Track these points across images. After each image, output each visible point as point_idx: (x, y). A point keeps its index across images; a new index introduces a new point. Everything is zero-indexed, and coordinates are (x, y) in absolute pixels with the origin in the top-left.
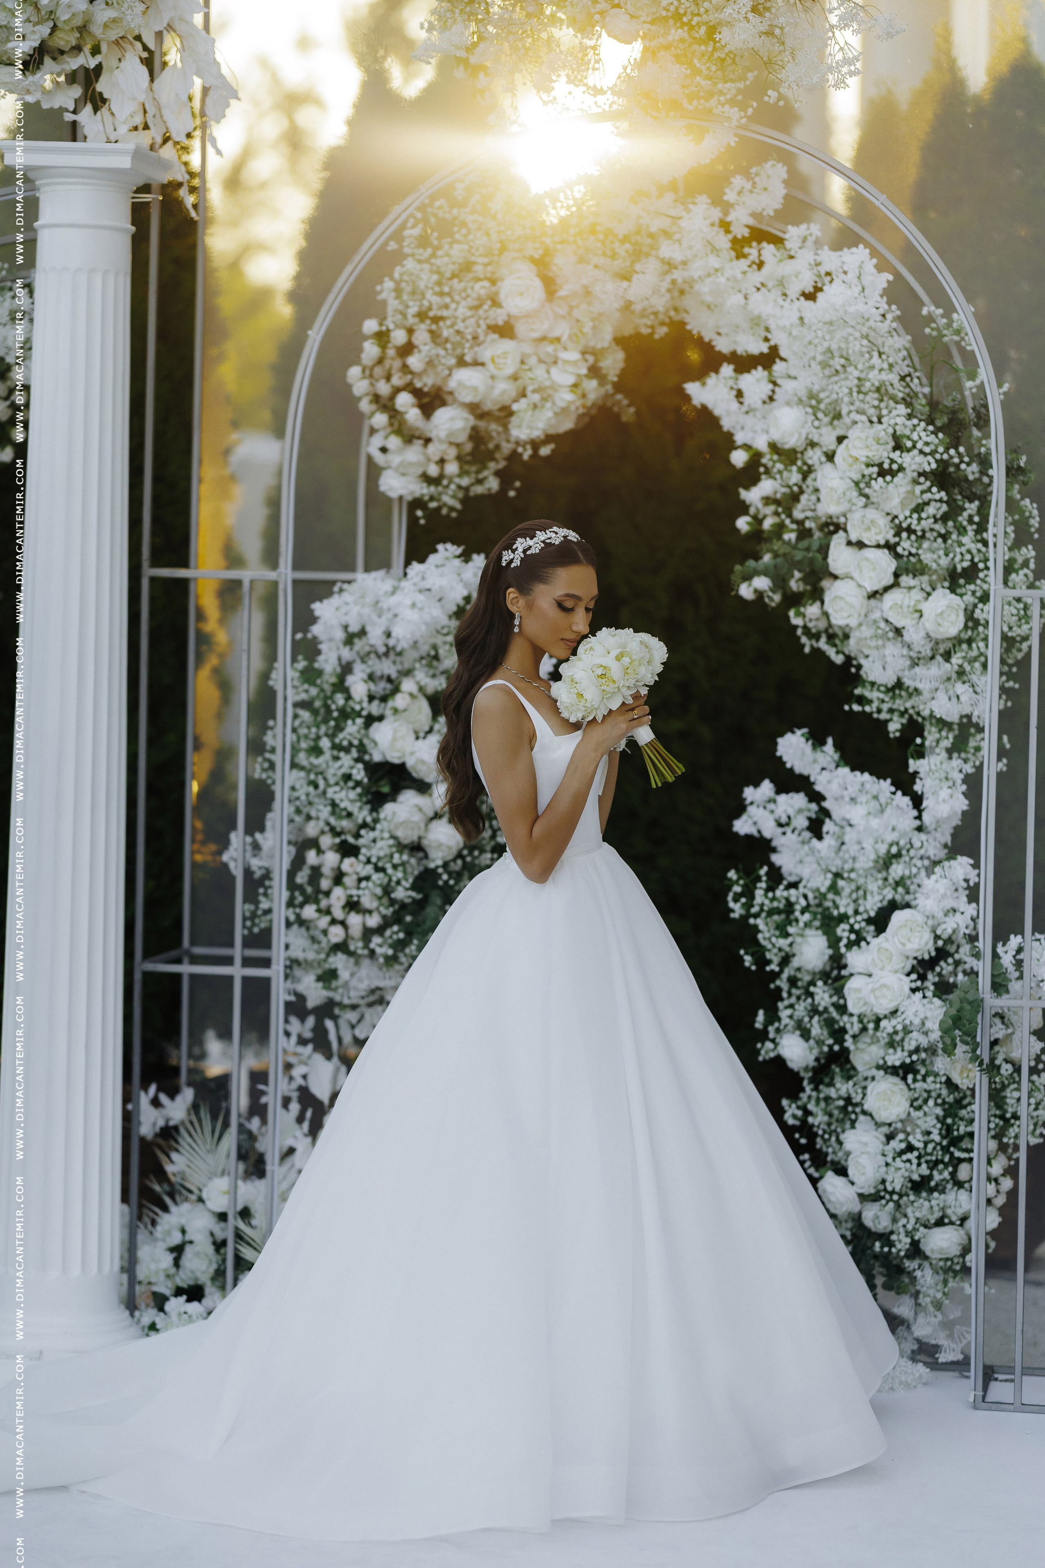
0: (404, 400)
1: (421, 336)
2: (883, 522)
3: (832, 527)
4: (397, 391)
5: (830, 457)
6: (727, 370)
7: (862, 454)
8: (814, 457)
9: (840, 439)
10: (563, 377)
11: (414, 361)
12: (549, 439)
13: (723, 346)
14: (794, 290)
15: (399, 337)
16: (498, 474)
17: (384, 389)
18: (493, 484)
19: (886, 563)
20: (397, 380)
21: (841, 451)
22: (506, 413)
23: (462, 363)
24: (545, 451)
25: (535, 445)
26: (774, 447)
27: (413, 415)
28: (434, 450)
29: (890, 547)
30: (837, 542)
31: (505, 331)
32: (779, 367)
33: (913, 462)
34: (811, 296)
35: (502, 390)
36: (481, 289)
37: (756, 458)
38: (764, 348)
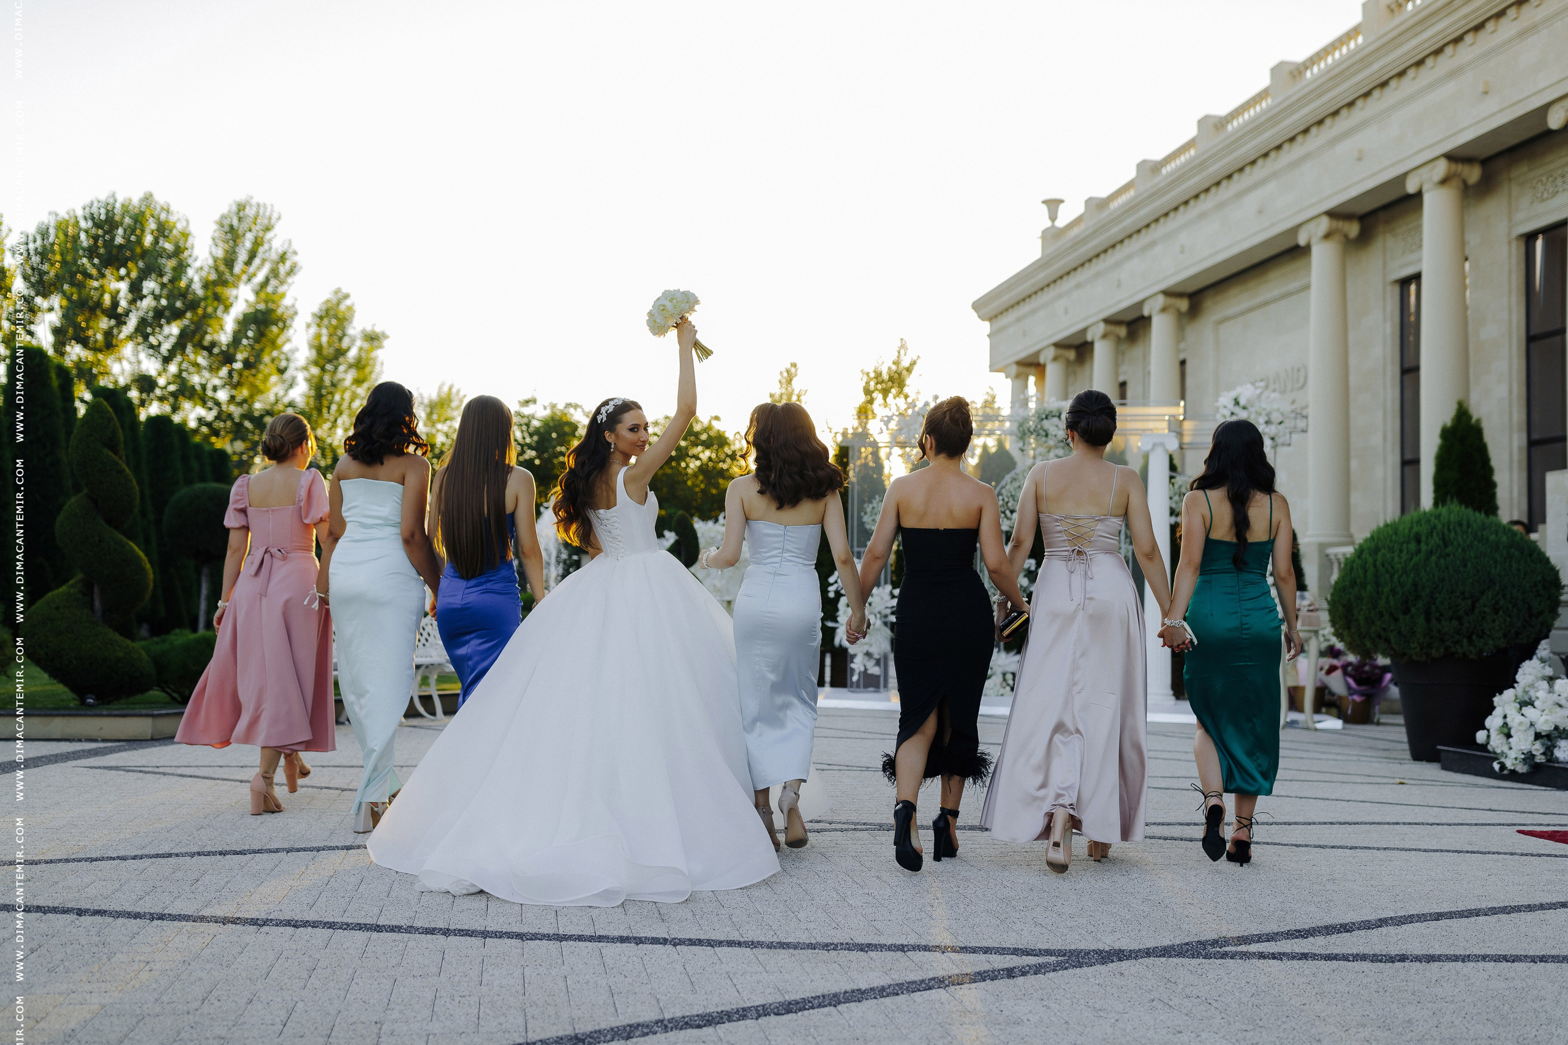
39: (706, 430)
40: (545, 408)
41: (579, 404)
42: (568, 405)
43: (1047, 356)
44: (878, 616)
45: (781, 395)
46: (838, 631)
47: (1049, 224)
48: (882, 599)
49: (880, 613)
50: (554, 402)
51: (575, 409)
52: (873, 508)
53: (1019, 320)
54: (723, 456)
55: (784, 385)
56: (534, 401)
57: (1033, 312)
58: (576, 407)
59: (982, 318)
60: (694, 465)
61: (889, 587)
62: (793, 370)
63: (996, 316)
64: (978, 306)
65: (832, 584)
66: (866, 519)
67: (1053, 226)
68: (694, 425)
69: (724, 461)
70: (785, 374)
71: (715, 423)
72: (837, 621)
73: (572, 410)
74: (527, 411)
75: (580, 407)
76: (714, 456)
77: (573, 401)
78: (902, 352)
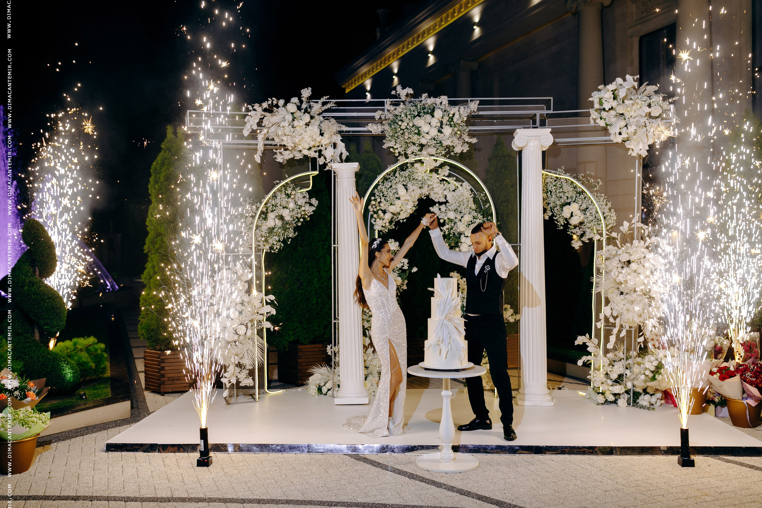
0: (380, 212)
1: (383, 200)
3: (460, 234)
4: (379, 210)
5: (460, 220)
6: (437, 205)
8: (457, 220)
9: (462, 217)
10: (409, 207)
11: (381, 205)
12: (406, 218)
13: (437, 200)
14: (451, 190)
15: (379, 200)
16: (394, 225)
17: (375, 210)
18: (394, 227)
20: (378, 208)
21: (462, 220)
22: (399, 214)
23: (391, 205)
24: (405, 221)
25: (403, 219)
26: (449, 219)
27: (381, 214)
28: (385, 221)
30: (462, 236)
31: (399, 198)
32: (448, 204)
34: (454, 191)
35: (398, 210)
36: (394, 191)
37: (445, 221)
38: (445, 201)
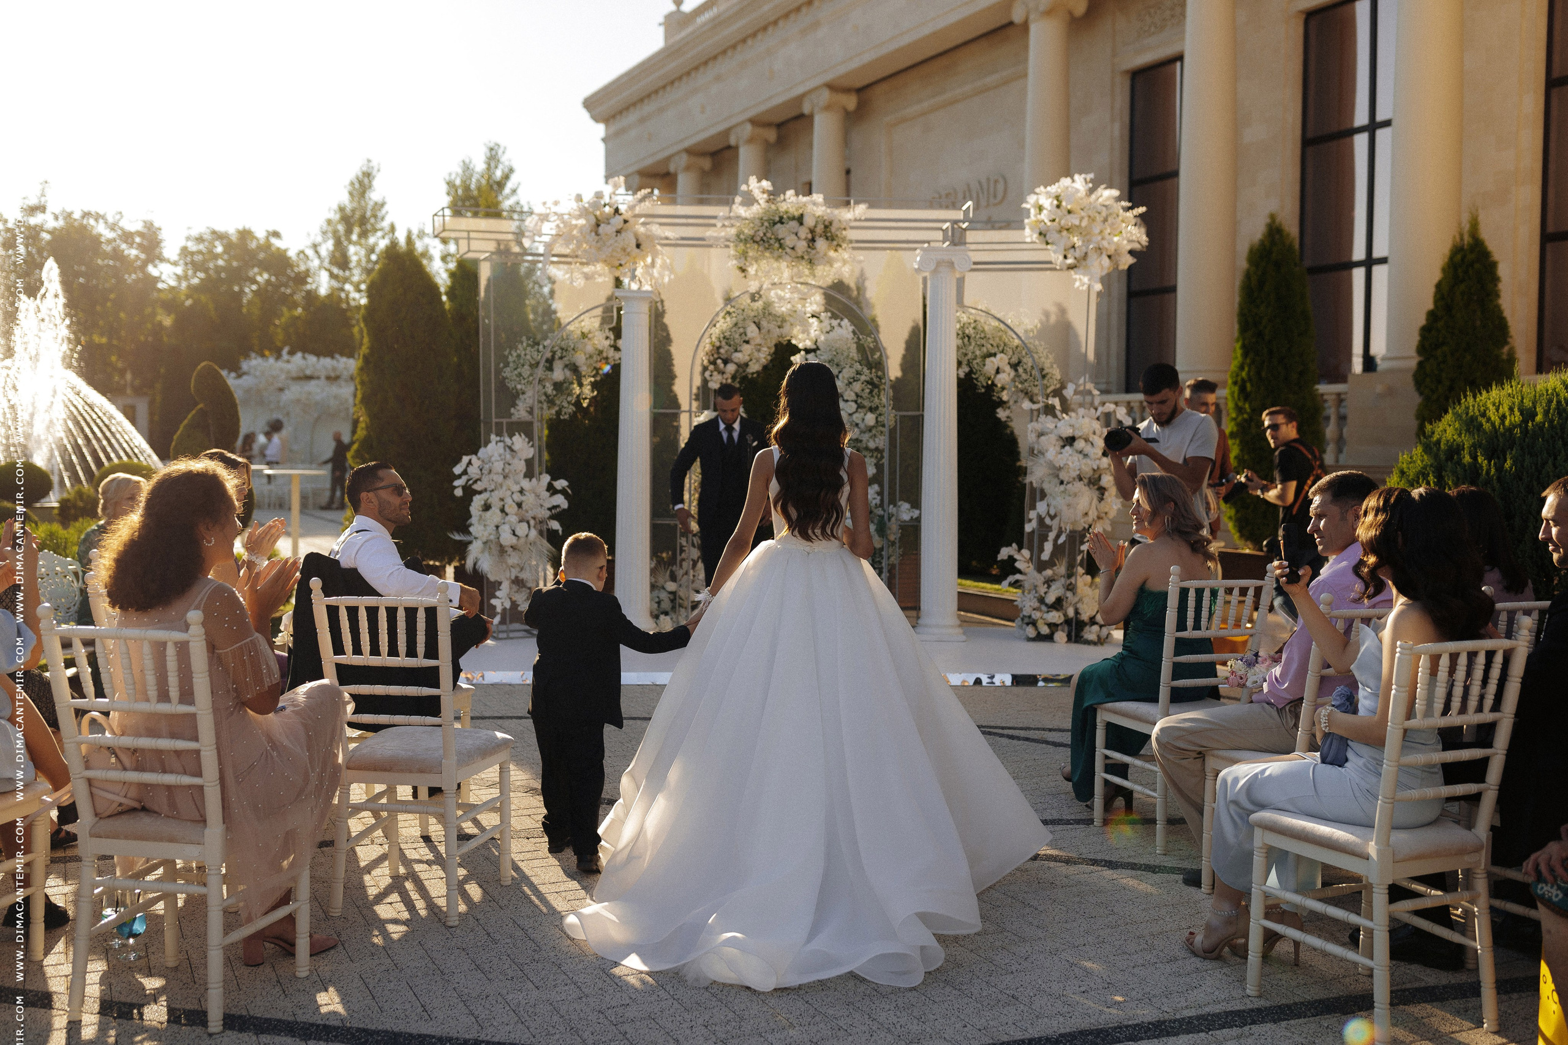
0: (719, 361)
2: (853, 394)
7: (846, 376)
10: (762, 355)
11: (722, 351)
13: (801, 346)
19: (854, 406)
22: (747, 365)
23: (736, 351)
24: (755, 375)
25: (753, 373)
27: (722, 366)
28: (725, 376)
29: (856, 402)
31: (747, 342)
33: (863, 378)
35: (746, 359)
36: (741, 330)
38: (814, 347)
39: (260, 248)
40: (56, 218)
41: (101, 213)
42: (86, 215)
43: (678, 164)
44: (532, 522)
45: (353, 211)
46: (471, 547)
47: (672, 7)
48: (538, 496)
49: (534, 518)
50: (69, 210)
51: (96, 220)
52: (519, 356)
53: (642, 120)
54: (284, 280)
55: (356, 199)
56: (42, 209)
57: (661, 110)
58: (98, 217)
59: (596, 118)
60: (249, 290)
61: (546, 478)
62: (366, 181)
63: (614, 117)
64: (591, 104)
65: (459, 477)
66: (507, 372)
67: (678, 11)
68: (248, 242)
69: (286, 286)
70: (357, 186)
71: (274, 241)
72: (469, 533)
73: (92, 222)
74: (33, 221)
75: (103, 217)
76: (273, 279)
77: (93, 210)
78: (493, 165)
